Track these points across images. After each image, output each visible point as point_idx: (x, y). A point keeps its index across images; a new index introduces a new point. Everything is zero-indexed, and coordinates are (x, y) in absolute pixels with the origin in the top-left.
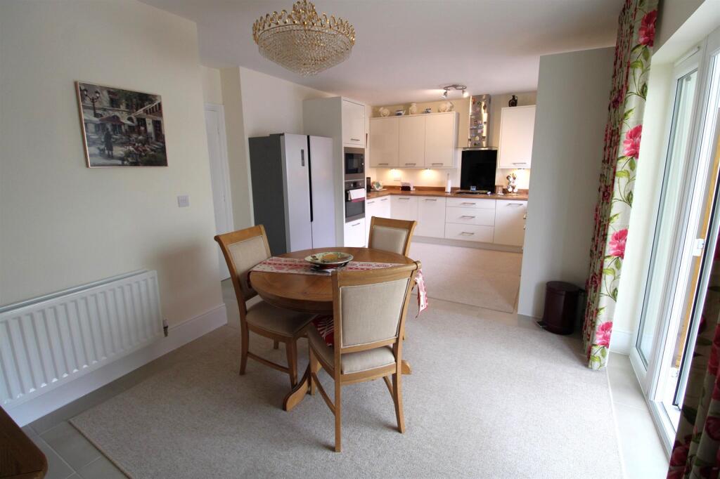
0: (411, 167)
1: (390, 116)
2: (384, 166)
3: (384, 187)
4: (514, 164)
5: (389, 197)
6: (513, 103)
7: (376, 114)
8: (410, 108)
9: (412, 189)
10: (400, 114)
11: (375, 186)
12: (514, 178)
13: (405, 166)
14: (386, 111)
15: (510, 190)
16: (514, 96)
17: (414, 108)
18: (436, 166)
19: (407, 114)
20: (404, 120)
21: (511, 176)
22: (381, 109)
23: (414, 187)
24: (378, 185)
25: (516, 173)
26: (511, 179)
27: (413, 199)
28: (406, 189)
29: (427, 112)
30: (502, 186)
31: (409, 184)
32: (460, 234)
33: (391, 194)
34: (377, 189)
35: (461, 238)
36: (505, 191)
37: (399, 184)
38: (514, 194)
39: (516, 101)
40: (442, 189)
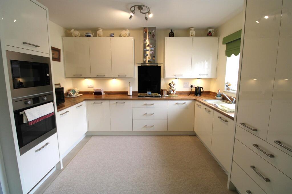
0: (101, 77)
1: (80, 36)
2: (78, 76)
3: (80, 93)
4: (175, 75)
5: (84, 103)
6: (172, 34)
7: (68, 33)
8: (98, 32)
9: (103, 93)
10: (89, 36)
11: (71, 93)
12: (174, 85)
13: (95, 76)
14: (77, 33)
15: (172, 92)
16: (171, 30)
17: (100, 31)
18: (120, 77)
19: (95, 35)
20: (93, 40)
21: (172, 83)
22: (72, 30)
23: (104, 92)
24: (74, 92)
25: (175, 81)
26: (172, 86)
27: (105, 103)
28: (98, 94)
29: (111, 35)
30: (166, 90)
31: (100, 90)
32: (145, 127)
33: (86, 100)
34: (74, 95)
35: (145, 129)
36: (169, 93)
37: (92, 90)
38: (174, 95)
39: (173, 33)
40: (126, 93)
